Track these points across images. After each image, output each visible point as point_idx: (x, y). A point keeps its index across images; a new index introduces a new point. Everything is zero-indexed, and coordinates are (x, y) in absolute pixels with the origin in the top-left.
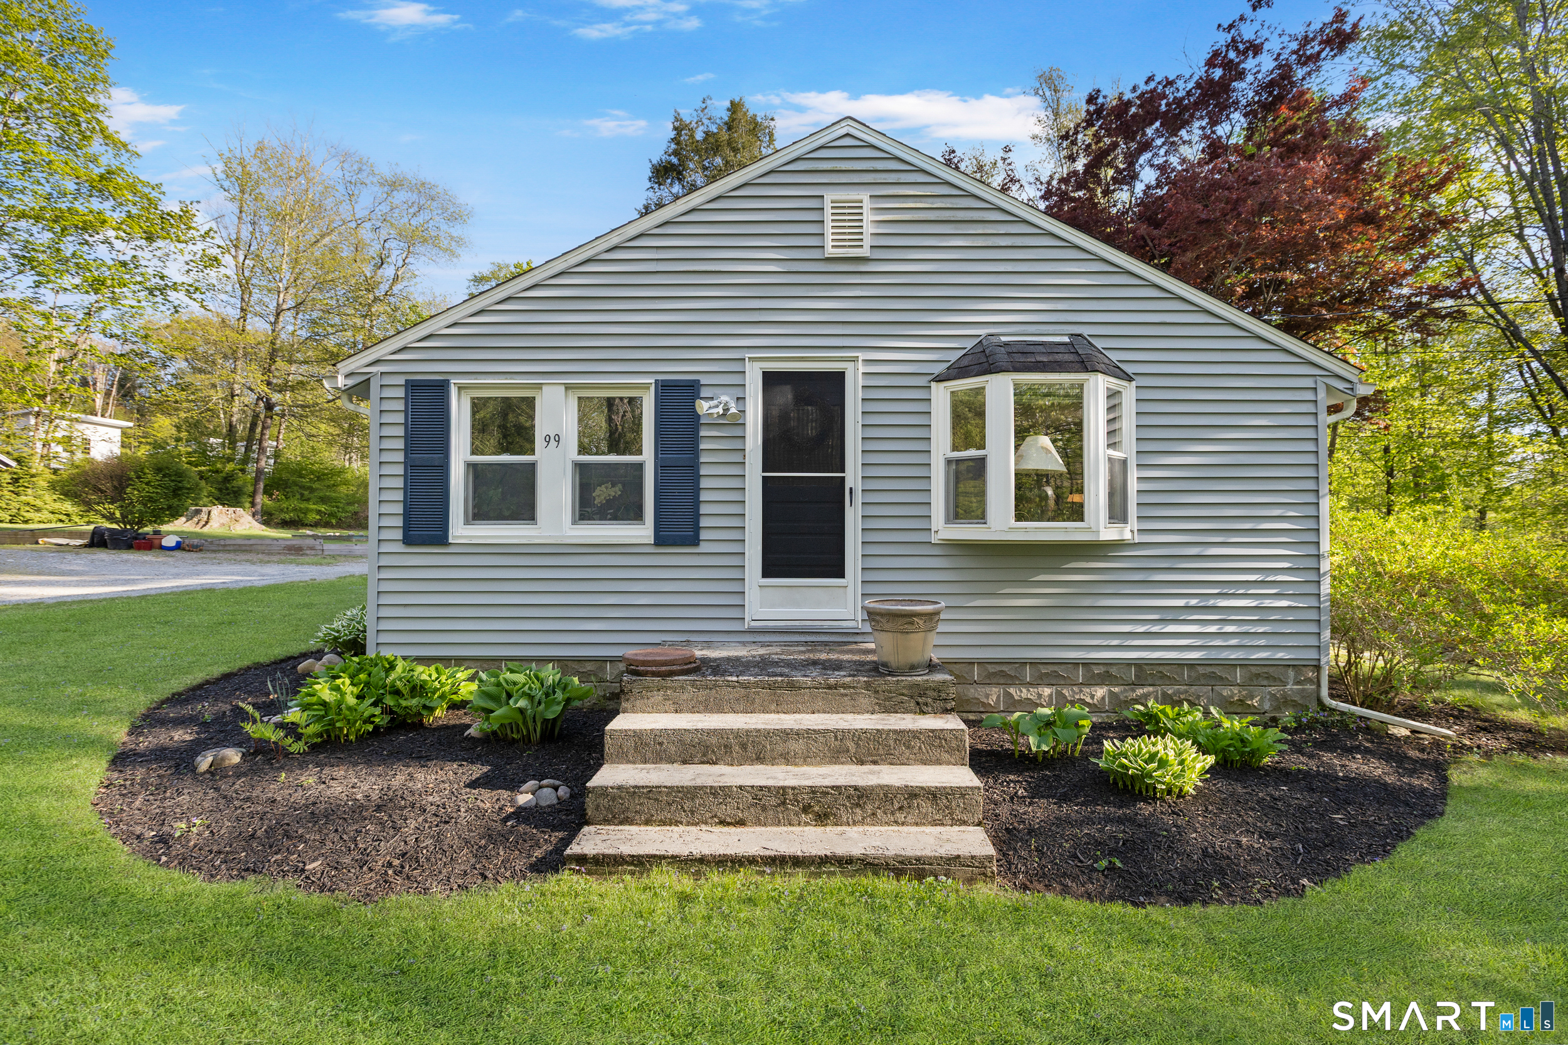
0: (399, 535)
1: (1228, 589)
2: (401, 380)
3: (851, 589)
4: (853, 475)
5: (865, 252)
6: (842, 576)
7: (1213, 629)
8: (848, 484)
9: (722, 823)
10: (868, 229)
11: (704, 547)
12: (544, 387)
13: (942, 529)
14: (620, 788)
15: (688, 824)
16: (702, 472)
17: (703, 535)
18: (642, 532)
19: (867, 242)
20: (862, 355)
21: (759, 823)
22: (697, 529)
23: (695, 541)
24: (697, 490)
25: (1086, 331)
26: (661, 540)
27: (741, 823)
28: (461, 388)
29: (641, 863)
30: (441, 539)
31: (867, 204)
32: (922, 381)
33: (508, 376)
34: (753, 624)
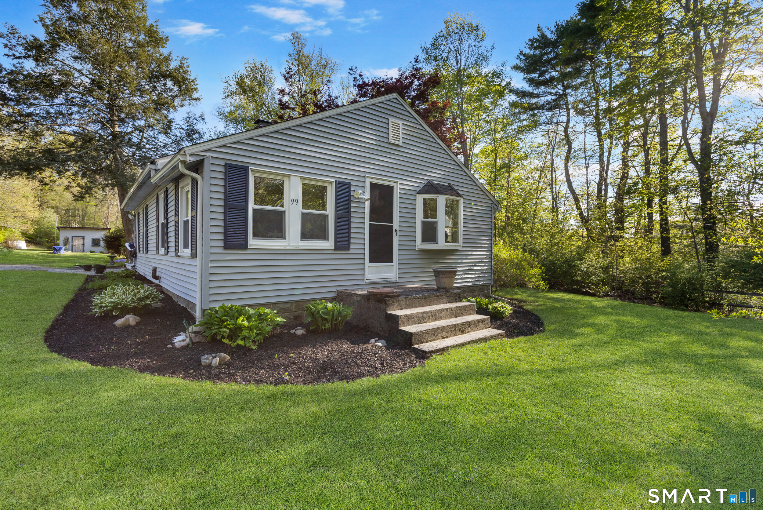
0: (221, 244)
1: (475, 264)
2: (222, 163)
3: (395, 267)
4: (396, 225)
5: (400, 143)
6: (392, 261)
7: (473, 276)
8: (394, 228)
9: (443, 338)
10: (401, 135)
11: (351, 251)
12: (291, 177)
13: (420, 245)
14: (420, 332)
15: (436, 340)
16: (351, 221)
17: (352, 246)
18: (329, 244)
19: (401, 140)
20: (400, 181)
21: (451, 336)
22: (349, 243)
23: (348, 248)
24: (349, 228)
25: (452, 183)
26: (337, 248)
27: (447, 337)
28: (253, 171)
29: (444, 350)
30: (244, 246)
31: (401, 125)
32: (414, 193)
33: (276, 169)
34: (367, 281)
